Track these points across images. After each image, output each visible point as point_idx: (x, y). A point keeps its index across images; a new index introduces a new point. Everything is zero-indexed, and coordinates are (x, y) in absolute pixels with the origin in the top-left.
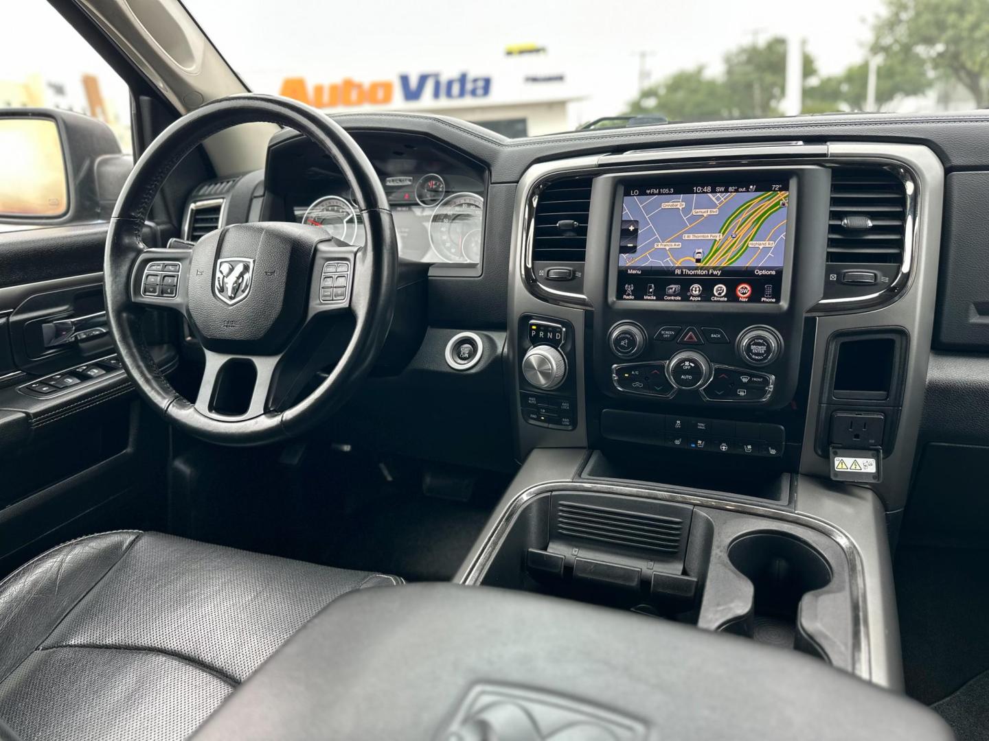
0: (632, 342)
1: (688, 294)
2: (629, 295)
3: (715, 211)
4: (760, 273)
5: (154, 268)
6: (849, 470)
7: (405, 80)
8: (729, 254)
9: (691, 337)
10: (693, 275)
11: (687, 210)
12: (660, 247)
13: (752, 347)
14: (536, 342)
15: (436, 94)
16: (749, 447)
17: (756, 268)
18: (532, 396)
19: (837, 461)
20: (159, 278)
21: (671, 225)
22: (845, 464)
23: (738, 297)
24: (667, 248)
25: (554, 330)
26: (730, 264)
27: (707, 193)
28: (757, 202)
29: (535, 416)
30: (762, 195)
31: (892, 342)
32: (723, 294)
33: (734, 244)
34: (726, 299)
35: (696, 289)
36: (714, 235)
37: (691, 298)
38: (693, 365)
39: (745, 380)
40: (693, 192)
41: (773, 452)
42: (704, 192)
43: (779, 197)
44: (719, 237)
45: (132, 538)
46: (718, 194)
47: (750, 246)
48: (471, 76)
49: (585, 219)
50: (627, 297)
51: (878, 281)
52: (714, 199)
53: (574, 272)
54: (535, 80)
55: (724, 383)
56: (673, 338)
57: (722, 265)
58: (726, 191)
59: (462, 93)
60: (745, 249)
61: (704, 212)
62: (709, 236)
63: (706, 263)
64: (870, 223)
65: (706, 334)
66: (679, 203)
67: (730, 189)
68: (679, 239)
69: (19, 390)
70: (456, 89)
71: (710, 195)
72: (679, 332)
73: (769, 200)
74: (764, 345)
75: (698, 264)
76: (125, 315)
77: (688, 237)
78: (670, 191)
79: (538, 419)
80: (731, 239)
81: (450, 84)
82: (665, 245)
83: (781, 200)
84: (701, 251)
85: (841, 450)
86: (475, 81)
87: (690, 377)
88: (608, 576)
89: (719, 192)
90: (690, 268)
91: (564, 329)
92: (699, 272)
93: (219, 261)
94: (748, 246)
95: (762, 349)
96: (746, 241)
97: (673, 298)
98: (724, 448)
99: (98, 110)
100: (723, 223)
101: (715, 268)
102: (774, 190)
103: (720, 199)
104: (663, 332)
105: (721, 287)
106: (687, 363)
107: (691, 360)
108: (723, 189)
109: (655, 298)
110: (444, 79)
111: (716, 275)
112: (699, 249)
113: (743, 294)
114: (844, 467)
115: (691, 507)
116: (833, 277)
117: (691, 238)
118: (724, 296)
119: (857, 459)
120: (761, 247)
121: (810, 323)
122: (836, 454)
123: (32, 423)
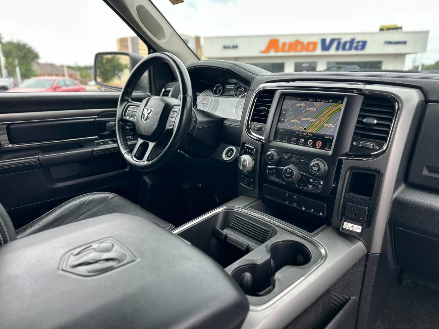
0: (272, 158)
1: (299, 142)
2: (278, 139)
3: (315, 109)
4: (326, 137)
5: (131, 108)
6: (349, 229)
7: (323, 41)
8: (317, 128)
9: (294, 160)
10: (302, 135)
11: (305, 108)
12: (292, 122)
13: (313, 167)
14: (246, 153)
15: (337, 49)
16: (313, 210)
17: (325, 135)
18: (243, 174)
19: (345, 223)
20: (131, 112)
21: (298, 113)
22: (348, 226)
23: (316, 146)
24: (295, 122)
25: (252, 149)
26: (316, 132)
27: (313, 101)
28: (331, 107)
29: (243, 182)
30: (334, 104)
31: (374, 176)
32: (311, 144)
33: (320, 123)
34: (312, 146)
35: (302, 140)
36: (312, 119)
37: (299, 144)
38: (290, 171)
39: (312, 181)
40: (308, 101)
41: (321, 214)
42: (312, 101)
43: (340, 106)
44: (314, 120)
45: (113, 196)
46: (317, 102)
47: (325, 125)
48: (356, 40)
49: (269, 107)
50: (277, 140)
51: (374, 148)
52: (315, 104)
53: (262, 127)
54: (390, 43)
55: (304, 180)
56: (289, 159)
57: (313, 132)
58: (321, 101)
59: (350, 49)
60: (323, 126)
61: (311, 109)
62: (311, 119)
63: (307, 130)
64: (376, 122)
65: (300, 159)
66: (302, 105)
67: (322, 101)
68: (300, 119)
69: (95, 143)
70: (348, 46)
71: (314, 102)
72: (290, 157)
73: (336, 107)
74: (317, 167)
75: (305, 131)
76: (121, 123)
77: (303, 119)
78: (300, 99)
79: (244, 184)
80: (318, 121)
81: (345, 43)
82: (294, 121)
83: (341, 107)
84: (306, 125)
85: (348, 219)
86: (358, 42)
87: (289, 176)
88: (237, 244)
89: (318, 102)
90: (301, 132)
91: (255, 149)
92: (304, 134)
93: (145, 108)
94: (324, 126)
95: (316, 169)
96: (324, 123)
97: (293, 143)
98: (303, 208)
99: (199, 50)
100: (316, 115)
101: (310, 133)
102: (339, 103)
103: (317, 104)
104: (285, 156)
105: (311, 141)
106: (289, 170)
107: (290, 169)
108: (319, 100)
109: (287, 142)
110: (343, 41)
111: (310, 136)
112: (306, 124)
113: (318, 145)
114: (347, 227)
115: (274, 226)
116: (355, 143)
117: (304, 119)
118: (311, 145)
119: (354, 225)
120: (329, 126)
121: (341, 161)
122: (345, 221)
123: (94, 153)
